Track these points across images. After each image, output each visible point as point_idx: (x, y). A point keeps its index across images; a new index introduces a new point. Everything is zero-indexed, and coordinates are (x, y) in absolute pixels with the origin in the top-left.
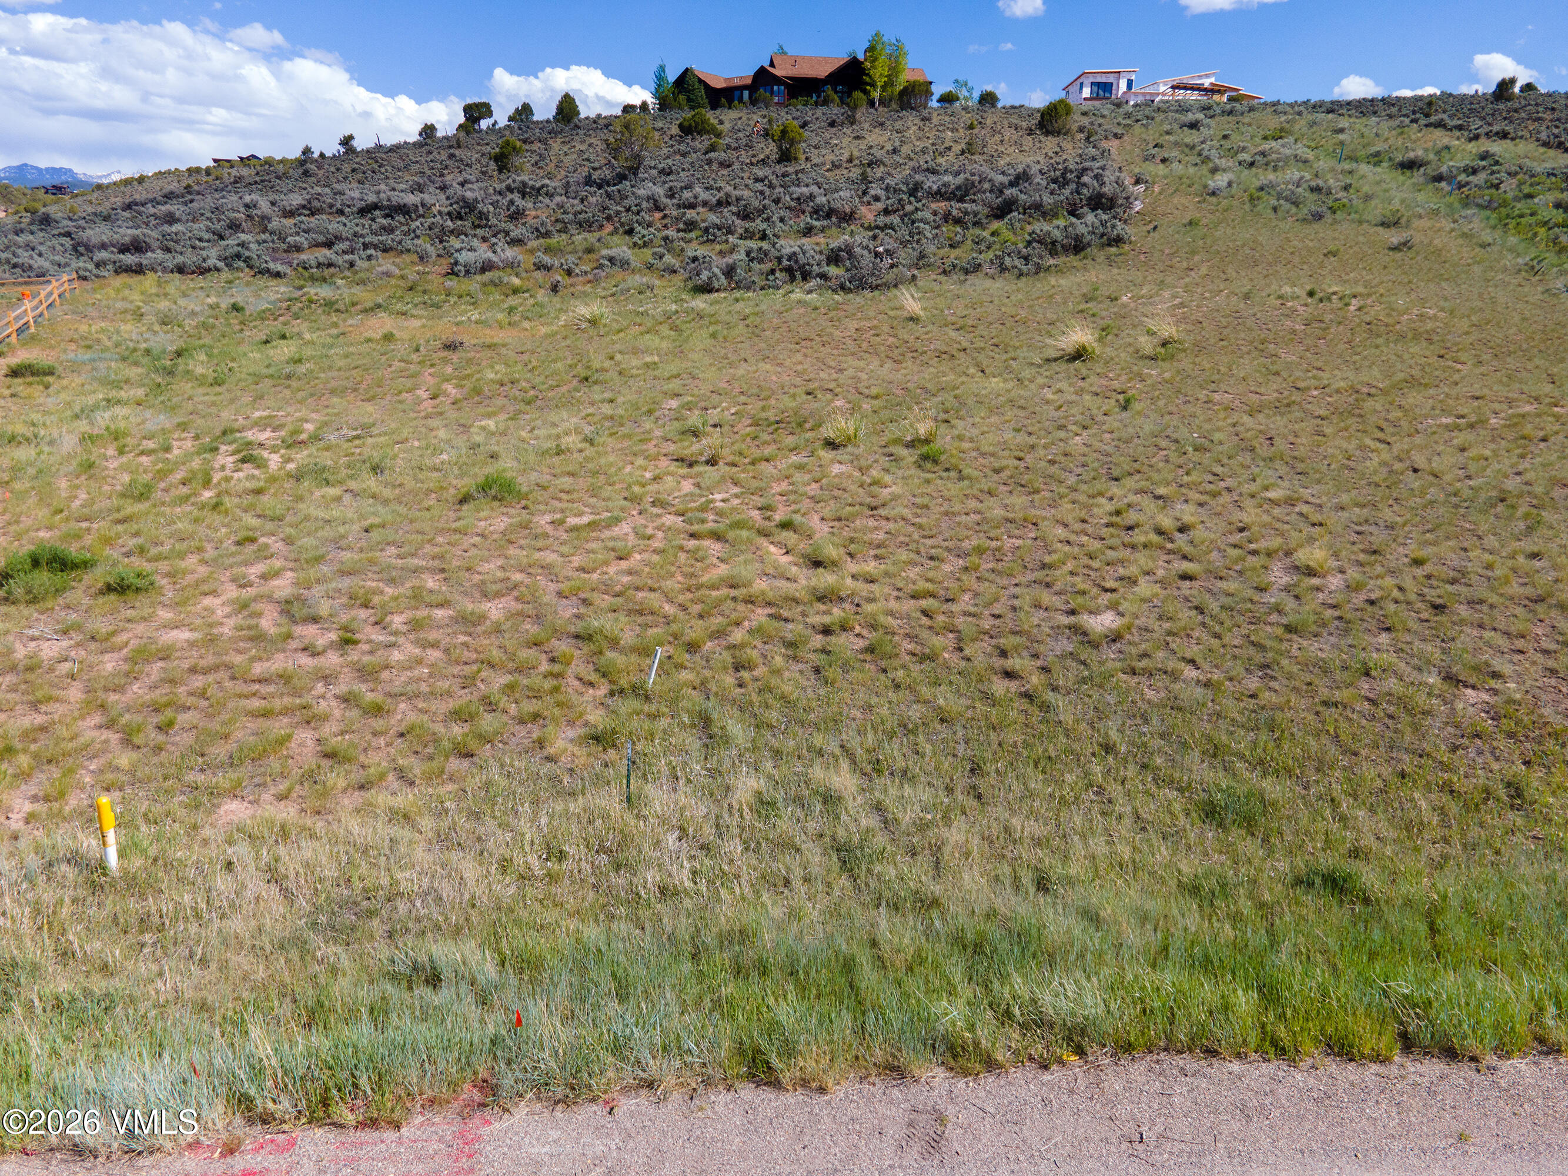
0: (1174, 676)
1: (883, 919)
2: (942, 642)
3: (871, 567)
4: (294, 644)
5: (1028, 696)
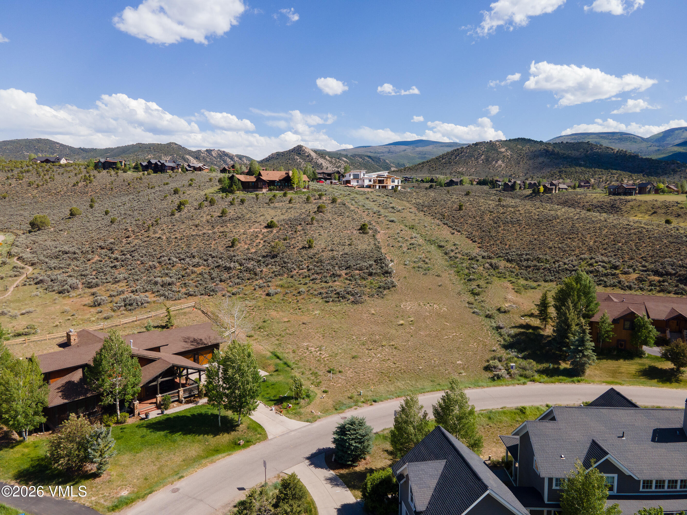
0: (427, 372)
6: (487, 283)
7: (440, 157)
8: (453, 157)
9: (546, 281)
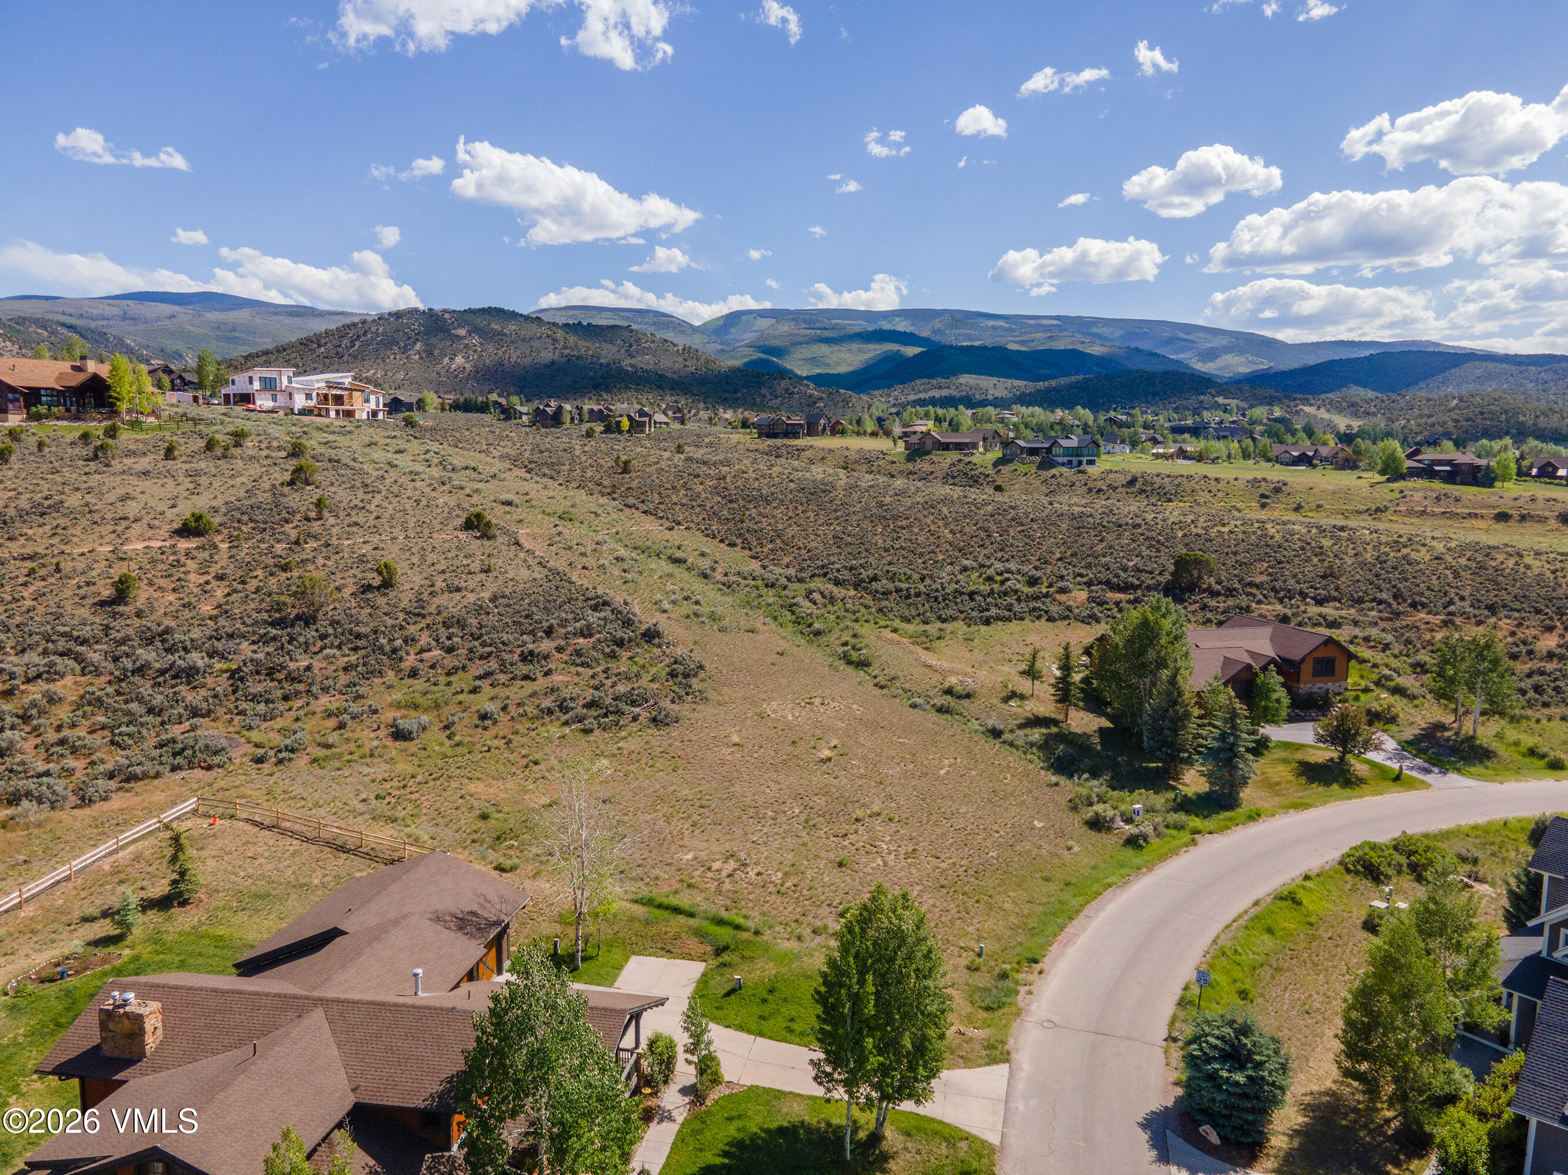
7: (309, 340)
8: (346, 342)
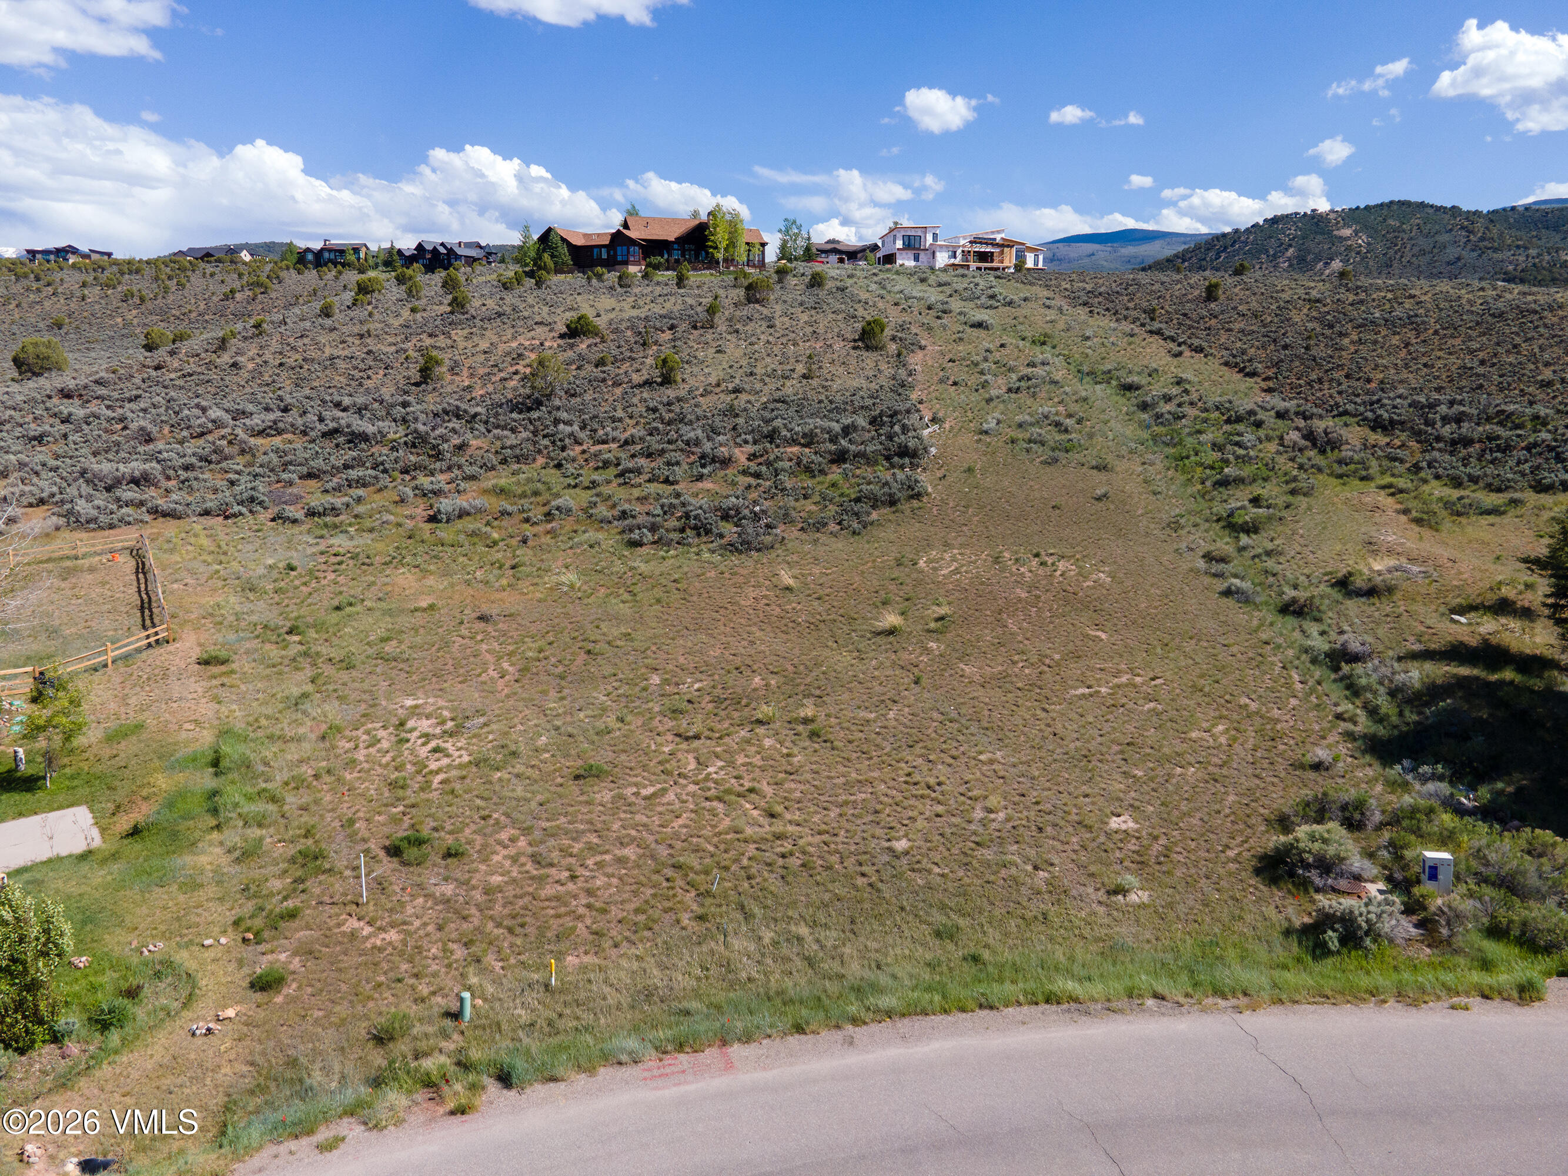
0: (929, 871)
1: (827, 983)
2: (835, 859)
3: (797, 816)
4: (550, 880)
5: (870, 885)
6: (1293, 492)
8: (1212, 254)
9: (1541, 488)
